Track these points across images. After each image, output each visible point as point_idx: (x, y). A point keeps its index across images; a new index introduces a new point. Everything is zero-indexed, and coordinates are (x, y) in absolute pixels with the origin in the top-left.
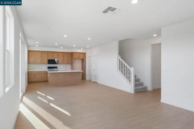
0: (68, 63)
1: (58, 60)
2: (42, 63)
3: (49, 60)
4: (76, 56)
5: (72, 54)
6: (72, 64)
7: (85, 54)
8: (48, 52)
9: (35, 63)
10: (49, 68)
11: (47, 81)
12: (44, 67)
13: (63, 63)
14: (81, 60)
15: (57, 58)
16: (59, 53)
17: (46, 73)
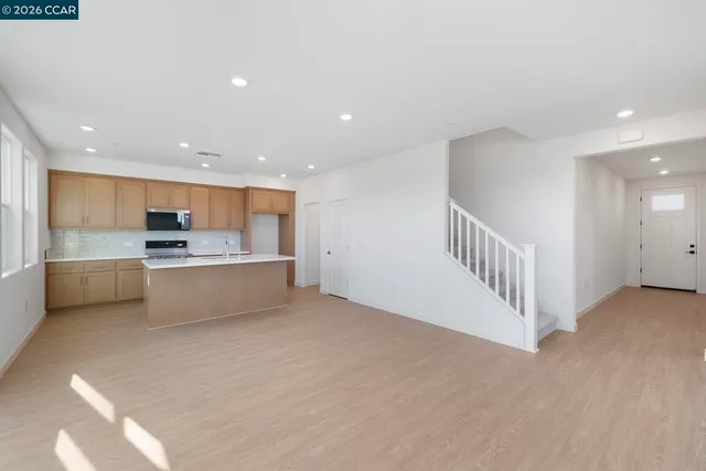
0: (228, 228)
1: (189, 215)
2: (117, 226)
3: (150, 215)
4: (258, 202)
5: (245, 195)
6: (244, 230)
7: (291, 195)
8: (146, 181)
9: (85, 225)
10: (150, 245)
11: (140, 300)
12: (128, 244)
13: (210, 228)
14: (276, 218)
15: (185, 209)
16: (194, 188)
17: (136, 267)
